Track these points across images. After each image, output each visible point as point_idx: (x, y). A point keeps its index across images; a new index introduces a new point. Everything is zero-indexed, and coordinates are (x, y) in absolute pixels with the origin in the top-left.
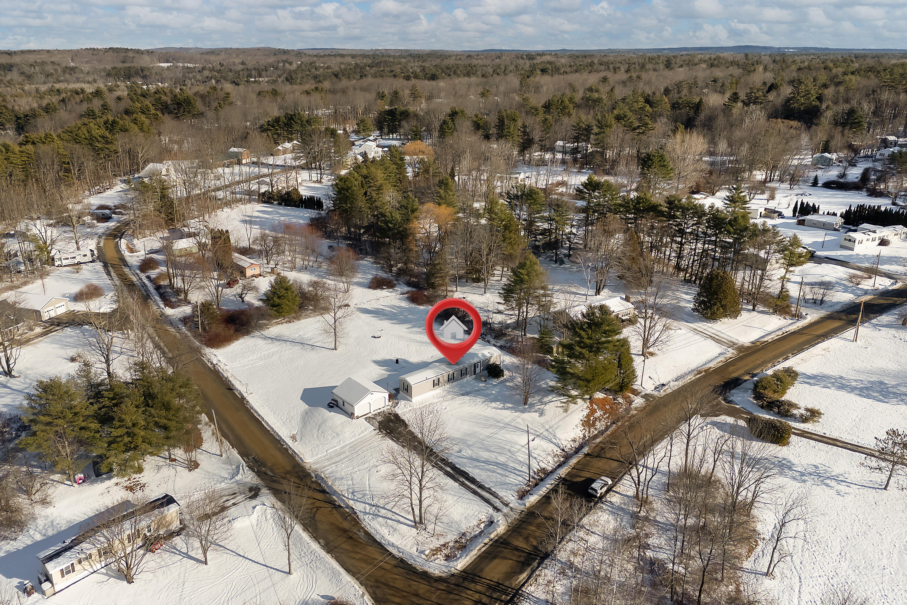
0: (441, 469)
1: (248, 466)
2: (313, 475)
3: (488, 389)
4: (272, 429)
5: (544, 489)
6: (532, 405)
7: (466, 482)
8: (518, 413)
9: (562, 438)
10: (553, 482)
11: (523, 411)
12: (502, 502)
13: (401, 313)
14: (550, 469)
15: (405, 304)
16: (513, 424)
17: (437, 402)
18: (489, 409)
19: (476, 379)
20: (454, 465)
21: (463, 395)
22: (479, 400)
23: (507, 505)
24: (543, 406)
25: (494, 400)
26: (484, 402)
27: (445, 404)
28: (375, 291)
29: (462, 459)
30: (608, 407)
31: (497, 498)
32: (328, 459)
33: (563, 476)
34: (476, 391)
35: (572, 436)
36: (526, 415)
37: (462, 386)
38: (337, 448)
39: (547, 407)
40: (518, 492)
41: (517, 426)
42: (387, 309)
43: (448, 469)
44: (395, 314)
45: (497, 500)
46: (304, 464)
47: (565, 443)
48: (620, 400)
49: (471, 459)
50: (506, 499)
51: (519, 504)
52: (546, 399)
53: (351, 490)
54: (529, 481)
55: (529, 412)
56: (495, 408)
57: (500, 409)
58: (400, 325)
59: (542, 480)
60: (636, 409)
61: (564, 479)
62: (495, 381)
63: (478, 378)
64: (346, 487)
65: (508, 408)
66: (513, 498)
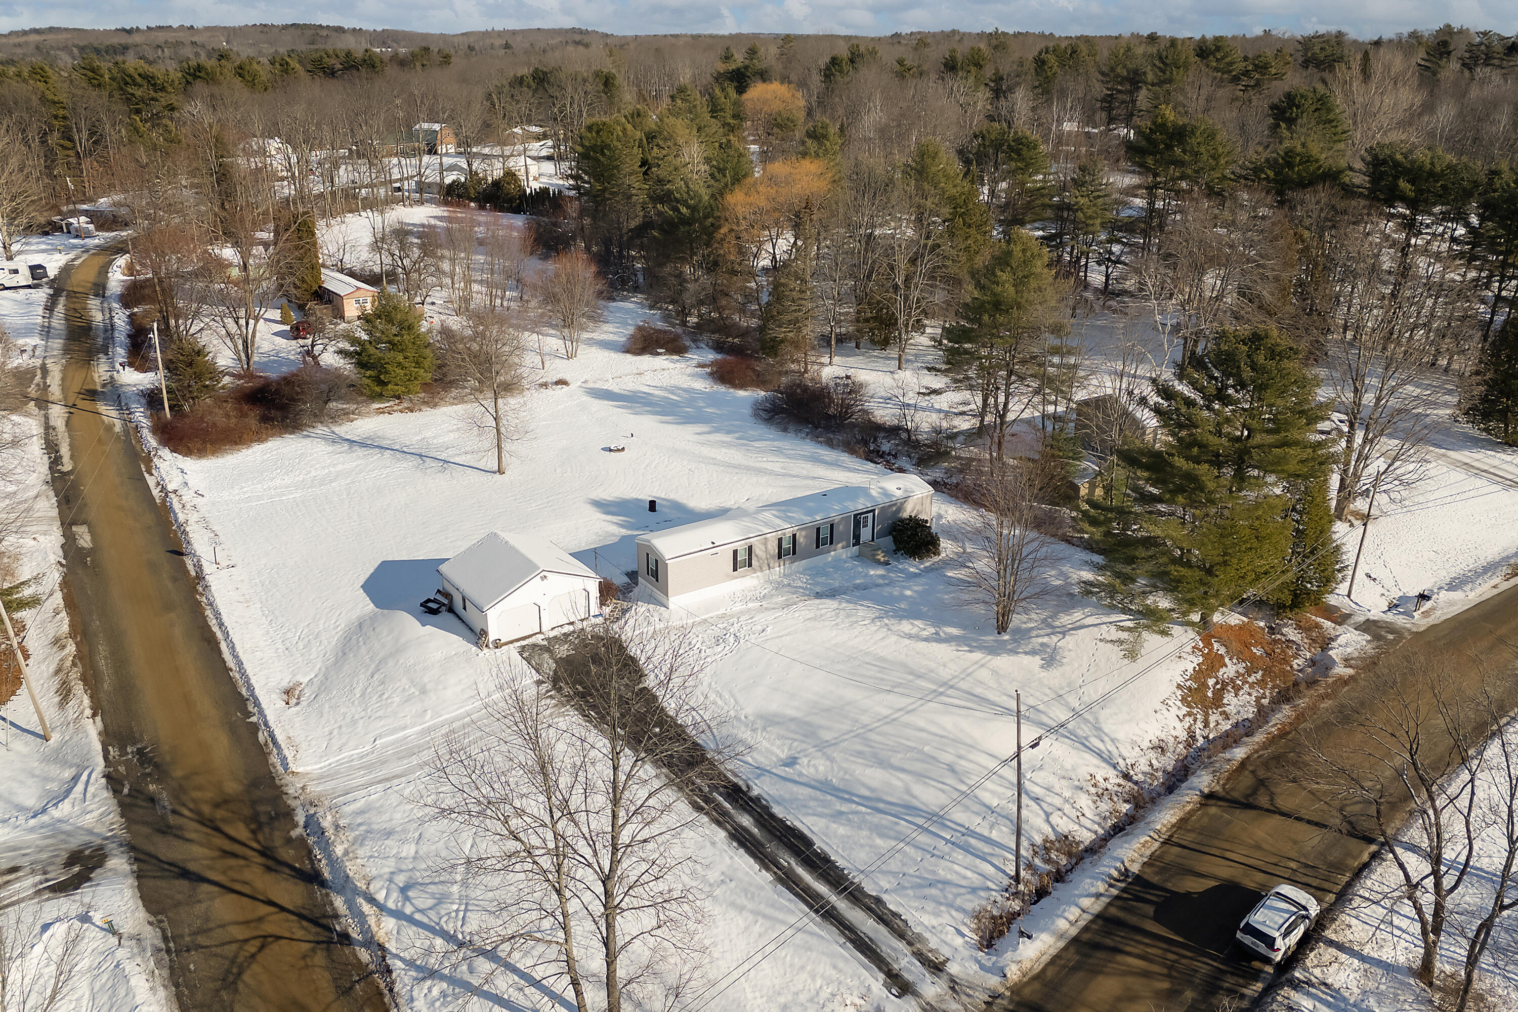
0: (721, 819)
1: (108, 776)
2: (300, 818)
3: (891, 583)
4: (240, 663)
5: (1073, 913)
6: (1023, 635)
7: (800, 871)
8: (977, 656)
9: (1120, 736)
10: (1101, 887)
11: (994, 650)
12: (920, 956)
13: (691, 402)
14: (1086, 837)
15: (702, 385)
16: (963, 685)
17: (742, 613)
18: (894, 638)
19: (859, 556)
20: (766, 809)
21: (818, 596)
22: (864, 612)
23: (936, 967)
24: (1055, 639)
25: (912, 614)
26: (880, 618)
27: (762, 619)
28: (639, 358)
29: (796, 789)
30: (1257, 651)
31: (901, 935)
32: (369, 767)
33: (1135, 868)
34: (857, 587)
35: (1152, 731)
36: (1003, 662)
37: (819, 572)
38: (409, 731)
39: (1069, 642)
40: (977, 917)
41: (978, 691)
42: (656, 392)
43: (746, 821)
44: (675, 404)
45: (901, 945)
46: (289, 778)
47: (1132, 755)
48: (1291, 633)
49: (824, 786)
50: (933, 943)
51: (982, 967)
52: (1065, 620)
53: (401, 880)
54: (1017, 878)
55: (1014, 652)
56: (910, 636)
57: (926, 640)
58: (680, 427)
59: (1059, 877)
60: (1347, 661)
61: (1138, 878)
62: (913, 566)
63: (867, 556)
64: (388, 866)
65: (949, 639)
66: (959, 941)
